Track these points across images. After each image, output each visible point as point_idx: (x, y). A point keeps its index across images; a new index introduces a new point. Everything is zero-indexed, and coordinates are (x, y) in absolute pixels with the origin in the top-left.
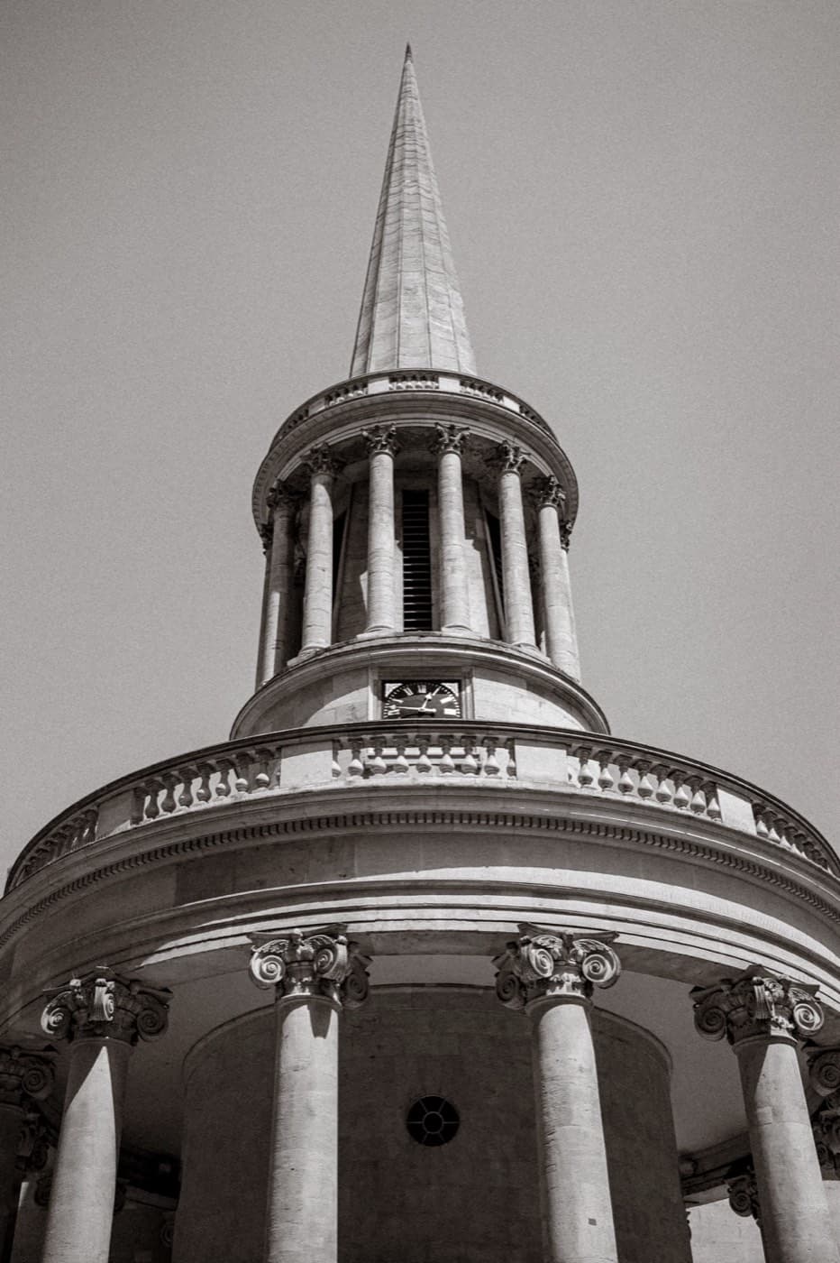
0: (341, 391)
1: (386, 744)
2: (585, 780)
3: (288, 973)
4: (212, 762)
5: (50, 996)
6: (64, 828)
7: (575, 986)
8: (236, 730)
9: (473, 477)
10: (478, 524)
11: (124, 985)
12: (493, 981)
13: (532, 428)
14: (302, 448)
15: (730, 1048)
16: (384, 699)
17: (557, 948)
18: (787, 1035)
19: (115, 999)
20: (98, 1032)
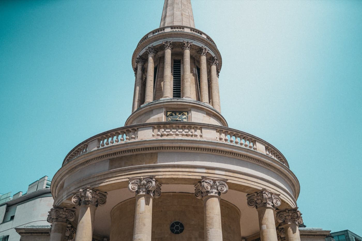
0: (157, 31)
1: (167, 128)
2: (221, 139)
3: (139, 188)
4: (119, 132)
5: (74, 194)
6: (78, 149)
7: (216, 193)
8: (126, 123)
9: (193, 56)
10: (194, 69)
11: (95, 191)
12: (194, 192)
13: (210, 43)
14: (146, 46)
15: (256, 210)
16: (167, 116)
17: (212, 183)
18: (271, 207)
19: (92, 195)
20: (87, 203)
